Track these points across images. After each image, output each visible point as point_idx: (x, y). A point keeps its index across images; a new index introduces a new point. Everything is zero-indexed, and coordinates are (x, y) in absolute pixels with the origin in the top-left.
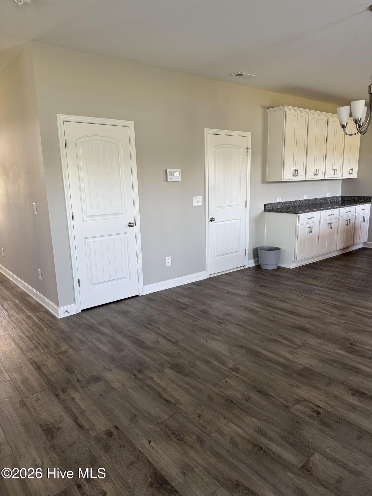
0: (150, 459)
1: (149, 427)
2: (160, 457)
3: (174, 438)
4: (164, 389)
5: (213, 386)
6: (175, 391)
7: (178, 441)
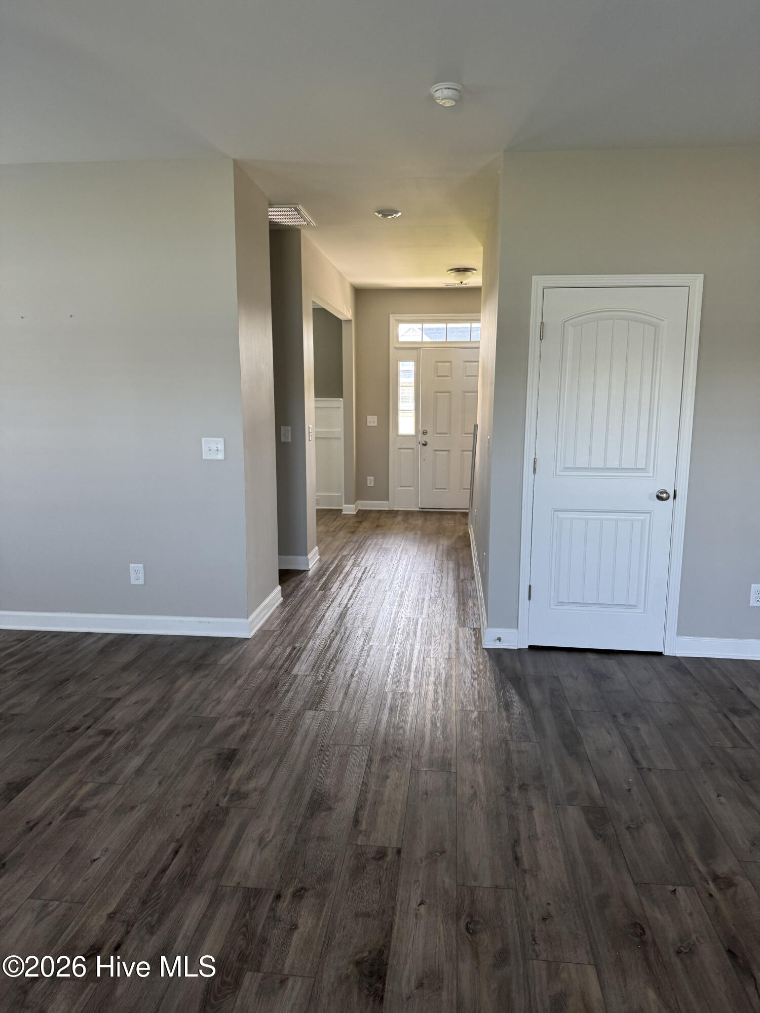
0: (396, 928)
1: (443, 882)
2: (413, 934)
3: (462, 924)
4: (533, 837)
5: (635, 884)
6: (549, 851)
7: (464, 931)
